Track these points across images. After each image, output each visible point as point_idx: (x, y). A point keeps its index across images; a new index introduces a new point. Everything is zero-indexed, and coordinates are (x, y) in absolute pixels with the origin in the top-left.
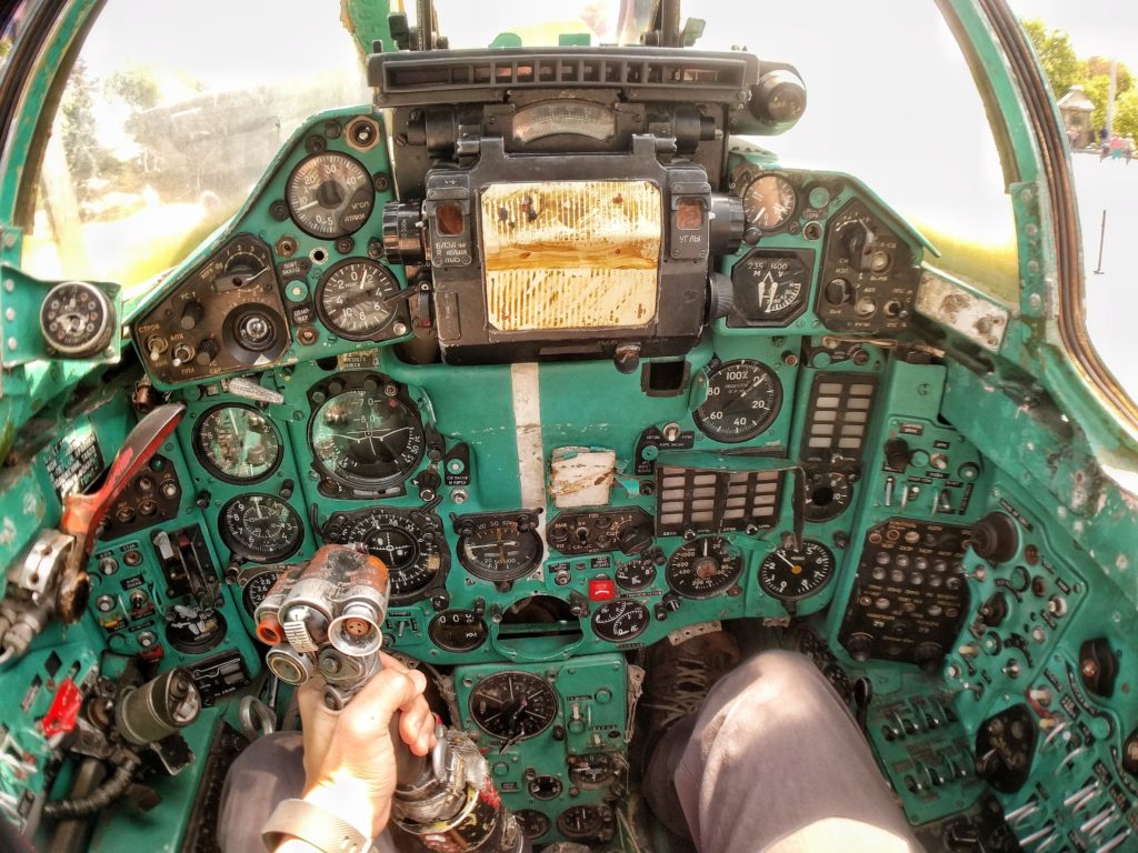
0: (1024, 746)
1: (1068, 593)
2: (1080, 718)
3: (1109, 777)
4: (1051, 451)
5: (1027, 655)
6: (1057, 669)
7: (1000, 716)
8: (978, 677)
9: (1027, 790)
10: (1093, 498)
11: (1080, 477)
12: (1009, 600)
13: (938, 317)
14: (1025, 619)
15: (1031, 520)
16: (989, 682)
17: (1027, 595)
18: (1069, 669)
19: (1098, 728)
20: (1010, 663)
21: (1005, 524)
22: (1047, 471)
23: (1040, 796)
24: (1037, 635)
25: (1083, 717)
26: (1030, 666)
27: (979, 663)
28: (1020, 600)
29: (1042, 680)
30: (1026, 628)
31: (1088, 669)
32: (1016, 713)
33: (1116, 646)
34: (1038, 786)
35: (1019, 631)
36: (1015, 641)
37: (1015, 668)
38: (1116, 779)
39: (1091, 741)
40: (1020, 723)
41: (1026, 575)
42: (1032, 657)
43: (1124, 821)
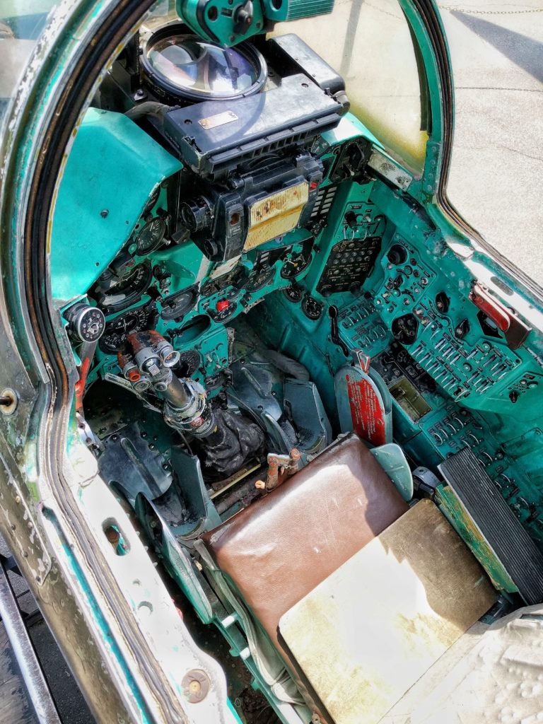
0: (414, 328)
1: (429, 276)
2: (436, 319)
3: (450, 338)
4: (425, 231)
5: (412, 297)
6: (425, 302)
7: (402, 318)
8: (390, 304)
9: (417, 343)
10: (442, 252)
11: (437, 244)
12: (403, 277)
13: (378, 170)
14: (411, 284)
15: (413, 249)
16: (396, 306)
17: (412, 276)
18: (430, 302)
19: (444, 322)
20: (405, 300)
21: (402, 250)
22: (424, 238)
23: (422, 346)
24: (416, 291)
25: (437, 319)
26: (414, 300)
27: (391, 299)
28: (408, 277)
29: (419, 306)
30: (412, 288)
31: (439, 305)
32: (409, 316)
33: (448, 296)
34: (421, 342)
35: (409, 288)
36: (406, 292)
37: (407, 302)
38: (452, 339)
39: (441, 326)
40: (410, 321)
41: (411, 269)
42: (414, 298)
43: (458, 352)
